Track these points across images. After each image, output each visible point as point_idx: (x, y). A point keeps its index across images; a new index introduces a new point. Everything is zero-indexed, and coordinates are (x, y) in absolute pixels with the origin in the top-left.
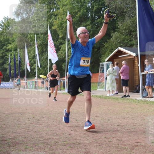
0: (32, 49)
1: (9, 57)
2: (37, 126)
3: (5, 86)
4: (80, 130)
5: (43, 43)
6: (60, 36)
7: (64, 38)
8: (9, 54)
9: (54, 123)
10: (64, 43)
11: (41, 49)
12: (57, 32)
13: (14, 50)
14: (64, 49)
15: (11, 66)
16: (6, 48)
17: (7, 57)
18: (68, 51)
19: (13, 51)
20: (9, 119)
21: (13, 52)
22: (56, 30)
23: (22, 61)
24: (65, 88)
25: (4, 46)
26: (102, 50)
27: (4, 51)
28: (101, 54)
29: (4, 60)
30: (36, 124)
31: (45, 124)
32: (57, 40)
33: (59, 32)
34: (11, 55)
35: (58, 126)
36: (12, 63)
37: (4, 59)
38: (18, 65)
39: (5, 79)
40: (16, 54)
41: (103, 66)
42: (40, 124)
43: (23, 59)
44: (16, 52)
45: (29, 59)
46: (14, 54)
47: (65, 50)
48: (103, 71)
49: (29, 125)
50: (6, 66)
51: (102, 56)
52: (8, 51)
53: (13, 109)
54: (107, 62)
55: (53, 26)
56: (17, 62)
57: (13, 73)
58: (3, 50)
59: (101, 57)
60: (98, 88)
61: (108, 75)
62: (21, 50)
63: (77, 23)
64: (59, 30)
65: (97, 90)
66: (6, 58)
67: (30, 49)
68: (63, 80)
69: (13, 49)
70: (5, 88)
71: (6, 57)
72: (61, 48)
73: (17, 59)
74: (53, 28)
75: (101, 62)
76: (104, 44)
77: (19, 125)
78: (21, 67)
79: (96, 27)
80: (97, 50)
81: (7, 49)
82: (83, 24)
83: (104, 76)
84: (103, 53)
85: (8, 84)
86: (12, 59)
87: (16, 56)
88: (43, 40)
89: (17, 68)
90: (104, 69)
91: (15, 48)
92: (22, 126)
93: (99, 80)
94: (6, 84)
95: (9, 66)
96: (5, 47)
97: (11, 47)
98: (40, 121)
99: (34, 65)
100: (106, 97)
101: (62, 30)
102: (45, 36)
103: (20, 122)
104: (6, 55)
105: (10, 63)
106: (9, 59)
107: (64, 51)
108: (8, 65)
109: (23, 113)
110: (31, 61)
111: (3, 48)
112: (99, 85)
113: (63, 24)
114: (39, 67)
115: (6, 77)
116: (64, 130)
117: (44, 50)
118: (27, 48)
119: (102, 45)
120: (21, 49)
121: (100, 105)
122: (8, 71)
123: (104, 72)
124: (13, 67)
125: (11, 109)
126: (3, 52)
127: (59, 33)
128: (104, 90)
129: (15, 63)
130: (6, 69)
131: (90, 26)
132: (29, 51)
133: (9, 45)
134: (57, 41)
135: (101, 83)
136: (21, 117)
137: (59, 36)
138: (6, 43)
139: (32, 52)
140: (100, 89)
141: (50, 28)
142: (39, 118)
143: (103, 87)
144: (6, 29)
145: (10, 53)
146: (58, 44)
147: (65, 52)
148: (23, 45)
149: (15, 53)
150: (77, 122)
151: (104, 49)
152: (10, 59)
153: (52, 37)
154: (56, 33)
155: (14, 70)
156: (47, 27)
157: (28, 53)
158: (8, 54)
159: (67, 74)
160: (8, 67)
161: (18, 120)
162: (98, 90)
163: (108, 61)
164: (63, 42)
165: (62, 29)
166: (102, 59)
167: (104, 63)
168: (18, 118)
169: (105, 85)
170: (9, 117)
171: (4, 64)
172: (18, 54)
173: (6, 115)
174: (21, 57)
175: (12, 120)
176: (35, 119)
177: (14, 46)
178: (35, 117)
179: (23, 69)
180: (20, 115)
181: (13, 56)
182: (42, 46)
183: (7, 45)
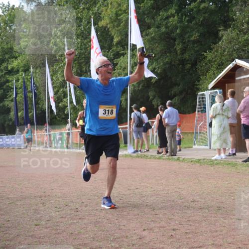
0: (60, 68)
1: (13, 85)
2: (75, 221)
3: (8, 143)
4: (162, 229)
5: (80, 54)
6: (116, 40)
7: (123, 44)
8: (13, 79)
9: (107, 215)
10: (123, 55)
11: (77, 67)
12: (109, 31)
13: (22, 71)
14: (123, 65)
15: (18, 102)
16: (7, 68)
17: (10, 84)
18: (133, 69)
19: (20, 73)
20: (17, 210)
21: (22, 74)
22: (106, 27)
23: (41, 93)
24: (128, 145)
25: (3, 62)
26: (201, 67)
27: (3, 73)
28: (200, 73)
29: (4, 91)
30: (73, 219)
31: (90, 218)
32: (109, 49)
33: (113, 32)
34: (17, 80)
35: (117, 221)
36: (20, 97)
37: (3, 89)
38: (32, 101)
39: (7, 130)
40: (27, 79)
41: (204, 98)
42: (80, 219)
43: (41, 89)
44: (28, 75)
45: (54, 88)
46: (24, 78)
47: (125, 68)
48: (203, 109)
49: (58, 220)
50: (8, 103)
51: (201, 77)
52: (11, 72)
53: (24, 189)
54: (212, 91)
55: (101, 20)
56: (29, 95)
57: (23, 118)
58: (2, 71)
59: (199, 81)
60: (194, 144)
61: (214, 117)
62: (37, 71)
63: (148, 13)
64: (114, 27)
65: (192, 147)
66: (8, 86)
67: (56, 67)
68: (122, 128)
69: (22, 69)
70: (8, 146)
71: (7, 84)
72: (117, 64)
73: (29, 89)
74: (102, 23)
75: (199, 90)
76: (205, 54)
77: (37, 220)
78: (39, 104)
79: (187, 18)
80: (192, 67)
81: (9, 69)
82: (161, 13)
83: (206, 119)
84: (203, 72)
85: (13, 140)
86: (20, 88)
87: (28, 83)
88: (81, 49)
89: (30, 106)
90: (205, 104)
91: (25, 66)
92: (44, 223)
93: (197, 127)
94: (8, 140)
95: (13, 103)
96: (4, 65)
97: (16, 64)
98: (79, 213)
99: (65, 100)
100: (211, 163)
101: (119, 28)
102: (85, 41)
103: (39, 216)
104: (8, 81)
105: (16, 96)
106: (13, 89)
107: (124, 70)
108: (12, 101)
109: (45, 196)
110: (58, 91)
111: (2, 67)
112: (195, 138)
113: (120, 15)
114: (75, 103)
115: (8, 125)
116: (129, 230)
117: (84, 69)
118: (49, 67)
119: (202, 55)
120: (36, 68)
121: (200, 179)
122: (12, 113)
123: (205, 111)
124: (23, 105)
125: (21, 189)
126: (2, 75)
127: (113, 34)
128: (208, 147)
129: (26, 97)
130: (8, 110)
131: (176, 18)
132: (53, 71)
133: (13, 61)
134: (109, 51)
135: (200, 133)
136: (41, 205)
137: (112, 39)
138: (7, 56)
139: (60, 74)
140: (198, 145)
141: (95, 24)
142: (77, 206)
143: (206, 141)
144: (5, 29)
145: (15, 76)
146: (112, 56)
147: (125, 72)
148: (41, 61)
149: (25, 76)
150: (154, 213)
151: (206, 64)
152: (16, 88)
153: (100, 41)
154: (107, 34)
155: (24, 111)
156: (89, 22)
157: (52, 76)
158: (10, 79)
159: (132, 117)
160: (12, 105)
161: (36, 211)
162: (195, 147)
163: (213, 88)
164: (122, 52)
165: (118, 25)
166: (201, 85)
167: (205, 93)
168: (34, 207)
169: (208, 138)
170: (17, 205)
171: (5, 100)
172: (31, 78)
173: (11, 202)
174: (38, 85)
175: (24, 212)
176: (70, 208)
177: (24, 63)
178: (69, 204)
179: (42, 108)
180: (39, 200)
181: (22, 83)
182: (80, 62)
183: (8, 61)
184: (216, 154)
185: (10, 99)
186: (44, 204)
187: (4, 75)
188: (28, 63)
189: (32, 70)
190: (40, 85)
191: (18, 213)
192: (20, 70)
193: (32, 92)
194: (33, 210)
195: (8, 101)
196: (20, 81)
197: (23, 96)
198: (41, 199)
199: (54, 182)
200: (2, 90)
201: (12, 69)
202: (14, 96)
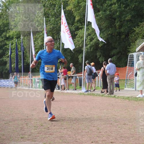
0: (40, 36)
1: (9, 47)
2: (47, 136)
3: (4, 84)
4: (104, 142)
5: (53, 28)
6: (77, 19)
7: (81, 21)
8: (9, 43)
9: (68, 132)
10: (81, 28)
12: (73, 13)
13: (16, 38)
14: (81, 35)
15: (12, 58)
16: (6, 36)
17: (7, 46)
18: (87, 38)
19: (14, 39)
20: (9, 128)
21: (15, 40)
22: (71, 10)
23: (27, 52)
24: (82, 87)
25: (4, 32)
26: (132, 37)
27: (3, 39)
28: (131, 41)
29: (3, 51)
30: (45, 134)
31: (57, 134)
32: (72, 24)
33: (75, 14)
34: (12, 44)
35: (74, 136)
36: (14, 55)
38: (21, 57)
39: (4, 76)
40: (18, 43)
41: (133, 57)
42: (50, 134)
43: (27, 50)
44: (19, 41)
45: (35, 49)
46: (16, 43)
47: (82, 37)
48: (132, 65)
49: (36, 135)
50: (6, 59)
51: (131, 44)
52: (8, 38)
53: (14, 114)
54: (138, 53)
55: (68, 6)
56: (19, 53)
57: (15, 68)
58: (2, 38)
59: (130, 46)
60: (125, 87)
62: (25, 38)
63: (99, 2)
64: (76, 10)
65: (124, 89)
66: (6, 48)
67: (37, 36)
68: (79, 76)
69: (15, 36)
70: (4, 87)
71: (5, 46)
72: (77, 34)
73: (19, 50)
74: (68, 8)
75: (129, 52)
76: (134, 29)
77: (23, 135)
78: (25, 59)
79: (124, 6)
81: (7, 36)
82: (107, 2)
84: (133, 41)
85: (8, 82)
86: (14, 49)
87: (19, 46)
88: (54, 25)
89: (19, 60)
90: (133, 61)
91: (17, 35)
92: (27, 136)
93: (127, 76)
94: (5, 82)
95: (9, 58)
96: (4, 34)
97: (12, 33)
98: (50, 130)
100: (136, 99)
101: (80, 11)
102: (57, 19)
103: (23, 132)
104: (6, 45)
106: (9, 49)
107: (81, 39)
108: (8, 57)
109: (28, 119)
111: (3, 35)
112: (126, 83)
113: (81, 3)
115: (5, 73)
116: (83, 142)
118: (33, 35)
119: (132, 29)
120: (25, 36)
121: (129, 109)
122: (8, 65)
123: (133, 66)
124: (15, 59)
125: (12, 114)
126: (2, 41)
127: (75, 15)
128: (134, 89)
129: (17, 55)
130: (5, 63)
131: (116, 5)
132: (35, 38)
133: (10, 32)
134: (72, 26)
135: (129, 80)
136: (25, 125)
137: (75, 18)
138: (6, 28)
139: (40, 41)
140: (128, 87)
141: (64, 8)
142: (49, 126)
143: (132, 85)
144: (6, 10)
145: (11, 41)
146: (74, 29)
147: (82, 40)
149: (17, 41)
151: (135, 35)
152: (11, 49)
154: (71, 15)
155: (16, 64)
156: (60, 7)
157: (34, 41)
158: (8, 43)
160: (8, 60)
161: (22, 129)
162: (125, 89)
163: (139, 51)
165: (79, 9)
166: (131, 49)
167: (134, 54)
168: (21, 126)
169: (135, 83)
170: (10, 124)
171: (4, 56)
172: (21, 43)
173: (5, 123)
174: (25, 47)
175: (14, 129)
176: (44, 127)
177: (17, 33)
178: (44, 125)
179: (27, 62)
180: (24, 122)
181: (15, 46)
182: (53, 32)
183: (7, 31)
184: (139, 93)
185: (7, 56)
186: (27, 124)
187: (4, 40)
188: (19, 33)
189: (22, 37)
190: (26, 47)
191: (10, 130)
192: (14, 38)
193: (21, 51)
194: (20, 128)
195: (6, 57)
196: (14, 44)
197: (15, 54)
198: (25, 121)
199: (34, 110)
200: (2, 50)
201: (9, 36)
202: (10, 54)
